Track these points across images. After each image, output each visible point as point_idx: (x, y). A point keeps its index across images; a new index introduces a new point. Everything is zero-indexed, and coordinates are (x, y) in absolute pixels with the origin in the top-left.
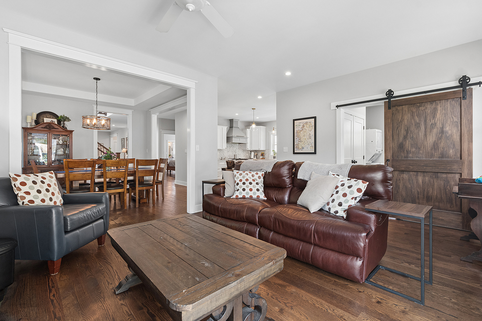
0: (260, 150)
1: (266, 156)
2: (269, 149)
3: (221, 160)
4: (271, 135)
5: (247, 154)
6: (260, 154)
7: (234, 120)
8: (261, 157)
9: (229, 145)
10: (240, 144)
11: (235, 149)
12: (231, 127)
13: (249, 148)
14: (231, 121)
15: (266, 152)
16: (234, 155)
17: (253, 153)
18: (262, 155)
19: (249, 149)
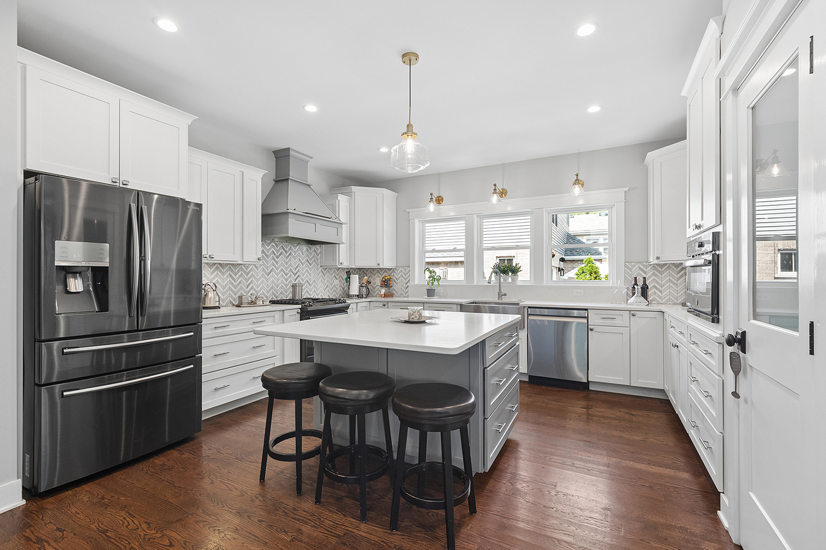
0: (381, 267)
1: (397, 287)
2: (408, 266)
3: (238, 306)
4: (417, 221)
5: (337, 282)
6: (377, 281)
7: (291, 152)
8: (383, 291)
9: (270, 248)
10: (313, 247)
11: (294, 262)
12: (281, 180)
13: (344, 259)
14: (281, 157)
15: (396, 276)
16: (294, 286)
17: (355, 279)
18: (386, 283)
19: (346, 265)
